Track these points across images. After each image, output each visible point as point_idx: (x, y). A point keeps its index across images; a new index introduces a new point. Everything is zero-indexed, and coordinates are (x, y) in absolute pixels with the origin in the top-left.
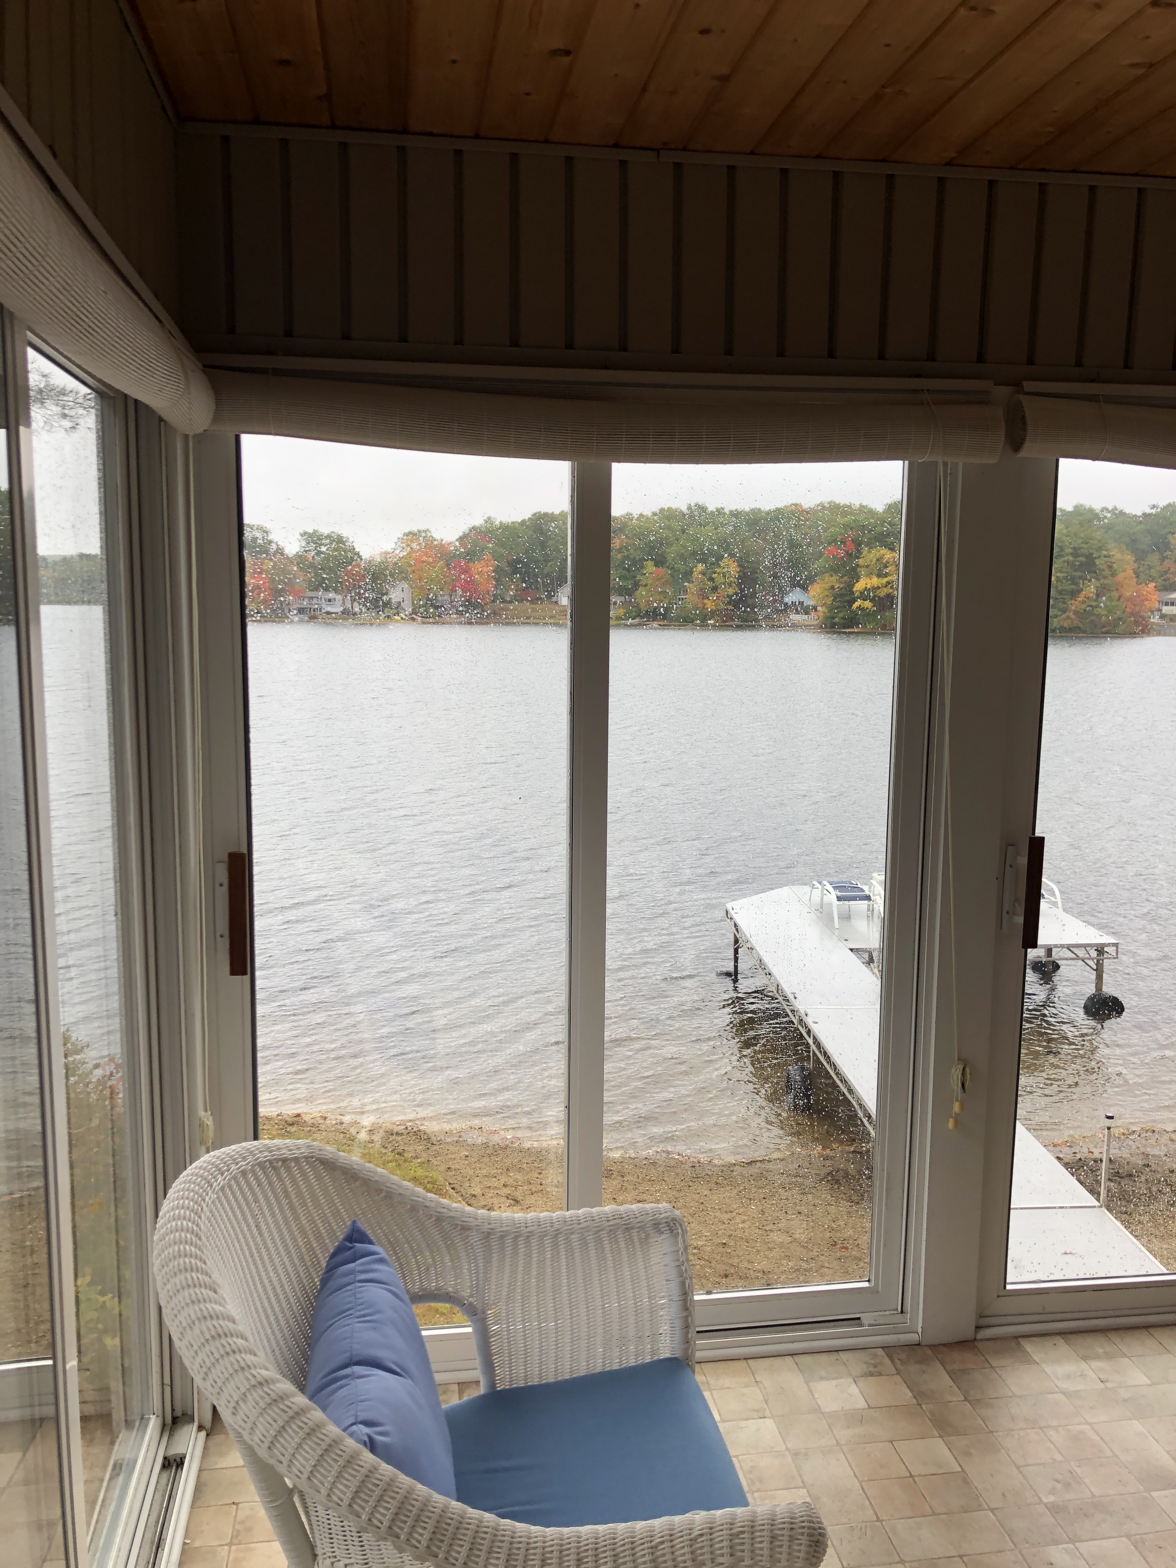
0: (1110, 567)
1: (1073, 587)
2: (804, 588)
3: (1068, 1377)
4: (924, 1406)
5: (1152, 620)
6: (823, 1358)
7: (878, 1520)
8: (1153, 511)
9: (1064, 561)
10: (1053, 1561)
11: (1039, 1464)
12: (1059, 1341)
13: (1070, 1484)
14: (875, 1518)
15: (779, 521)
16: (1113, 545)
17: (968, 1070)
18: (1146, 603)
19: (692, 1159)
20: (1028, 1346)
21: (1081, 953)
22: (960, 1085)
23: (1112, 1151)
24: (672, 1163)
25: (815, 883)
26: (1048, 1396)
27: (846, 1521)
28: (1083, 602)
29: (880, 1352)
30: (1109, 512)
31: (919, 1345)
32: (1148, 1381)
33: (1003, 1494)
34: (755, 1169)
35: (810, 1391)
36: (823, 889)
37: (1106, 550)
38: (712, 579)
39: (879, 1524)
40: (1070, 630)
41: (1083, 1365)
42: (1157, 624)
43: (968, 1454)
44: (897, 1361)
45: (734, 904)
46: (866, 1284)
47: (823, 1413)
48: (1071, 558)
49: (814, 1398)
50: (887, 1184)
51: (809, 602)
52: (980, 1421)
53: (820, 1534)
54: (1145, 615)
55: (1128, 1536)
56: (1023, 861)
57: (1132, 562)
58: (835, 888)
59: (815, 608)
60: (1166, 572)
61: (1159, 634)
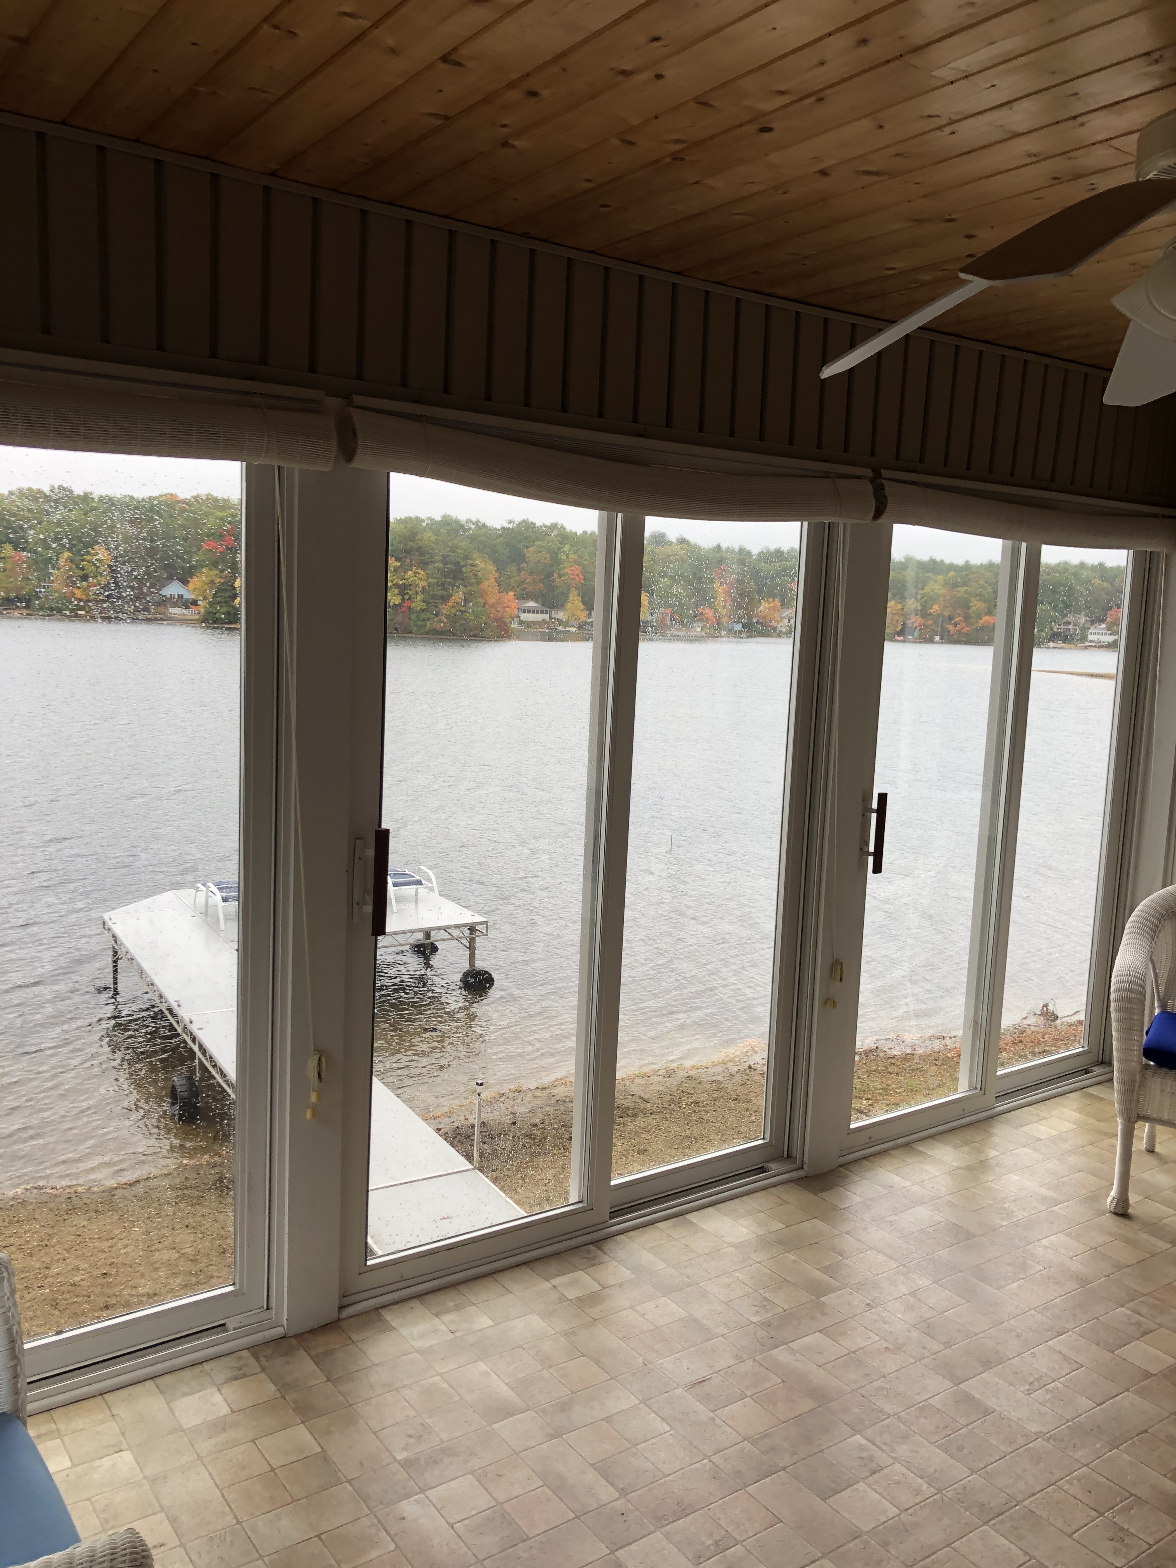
0: (475, 575)
1: (443, 592)
2: (185, 582)
3: (422, 1336)
4: (287, 1397)
5: (512, 626)
6: (187, 1373)
7: (238, 1523)
8: (510, 526)
9: (435, 568)
10: (405, 1515)
11: (394, 1425)
12: (416, 1303)
13: (421, 1436)
14: (235, 1522)
15: (113, 513)
16: (478, 554)
17: (323, 1059)
18: (507, 609)
19: (67, 1190)
20: (388, 1315)
21: (456, 933)
22: (316, 1075)
23: (483, 1115)
24: (45, 1198)
25: (199, 885)
26: (404, 1357)
27: (205, 1533)
28: (453, 607)
29: (245, 1353)
30: (473, 524)
31: (284, 1337)
32: (491, 1323)
33: (361, 1464)
34: (139, 1189)
35: (172, 1411)
36: (207, 890)
37: (471, 559)
39: (239, 1526)
40: (442, 633)
41: (436, 1321)
42: (517, 630)
43: (328, 1433)
44: (262, 1359)
45: (112, 914)
46: (231, 1288)
47: (184, 1431)
48: (441, 565)
49: (175, 1418)
50: (249, 1185)
51: (188, 596)
52: (341, 1398)
53: (143, 1557)
54: (507, 621)
55: (472, 1473)
56: (371, 853)
57: (494, 573)
58: (220, 889)
59: (195, 603)
60: (523, 582)
61: (519, 638)
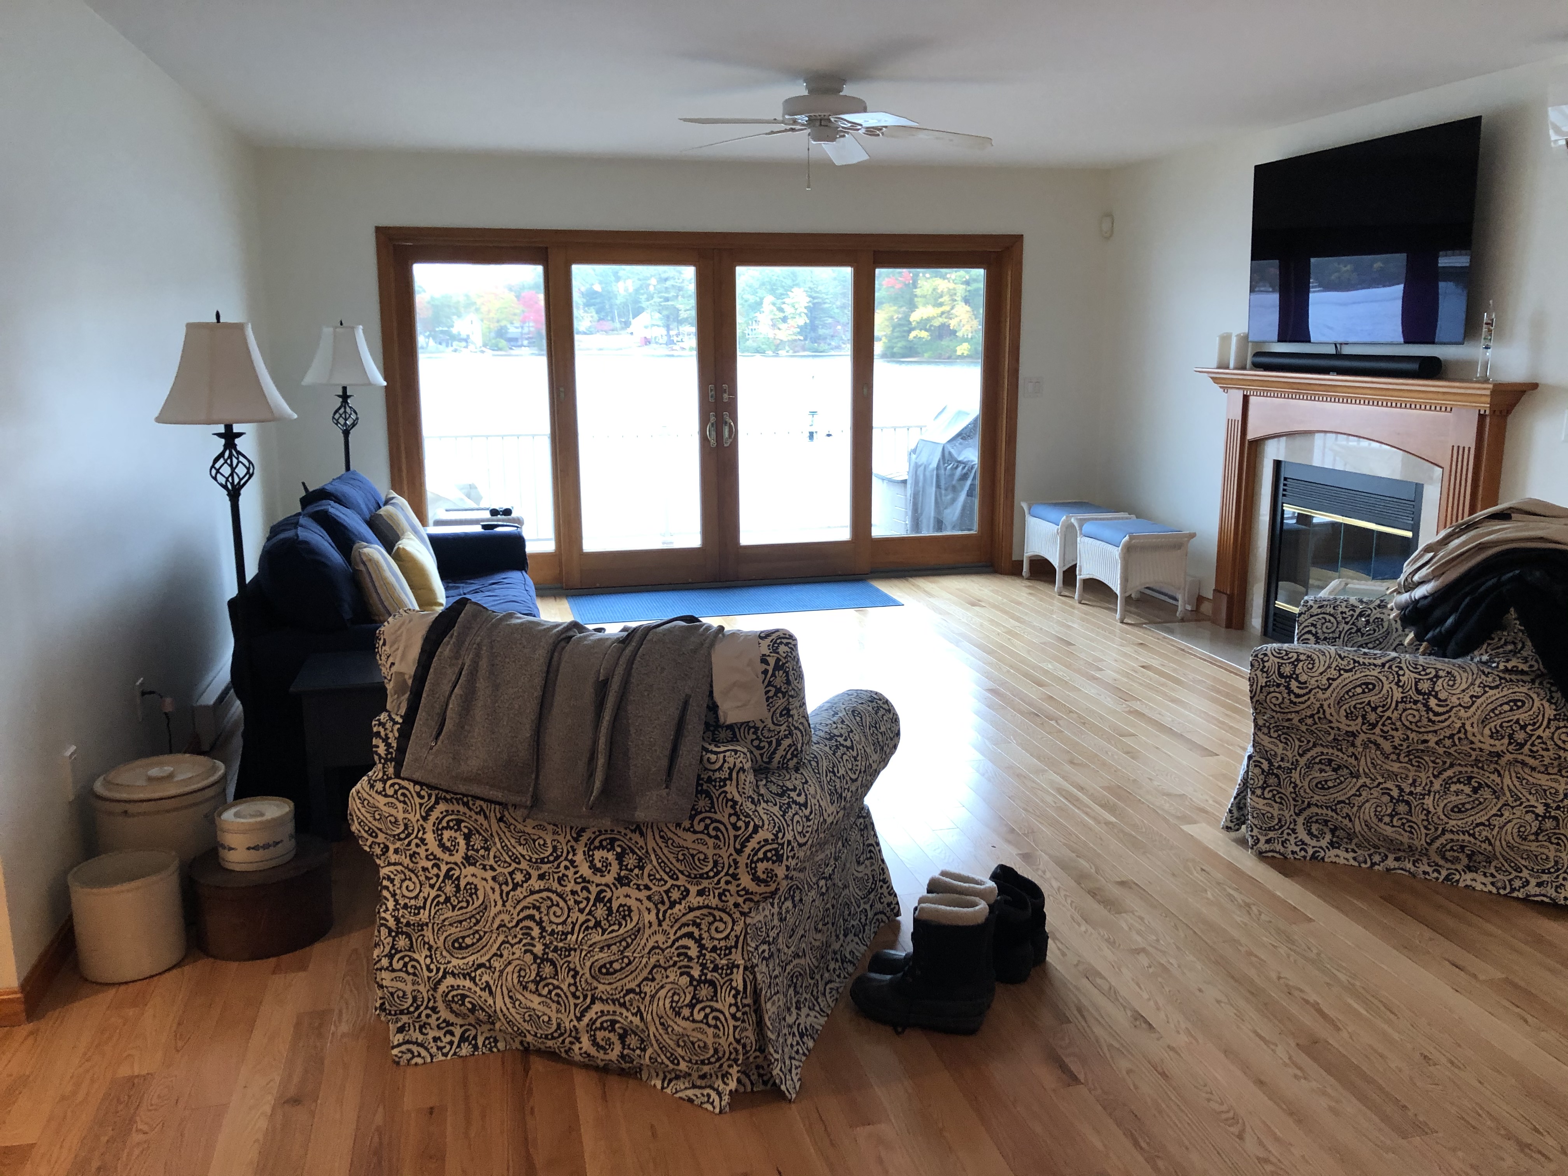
38: (781, 310)
